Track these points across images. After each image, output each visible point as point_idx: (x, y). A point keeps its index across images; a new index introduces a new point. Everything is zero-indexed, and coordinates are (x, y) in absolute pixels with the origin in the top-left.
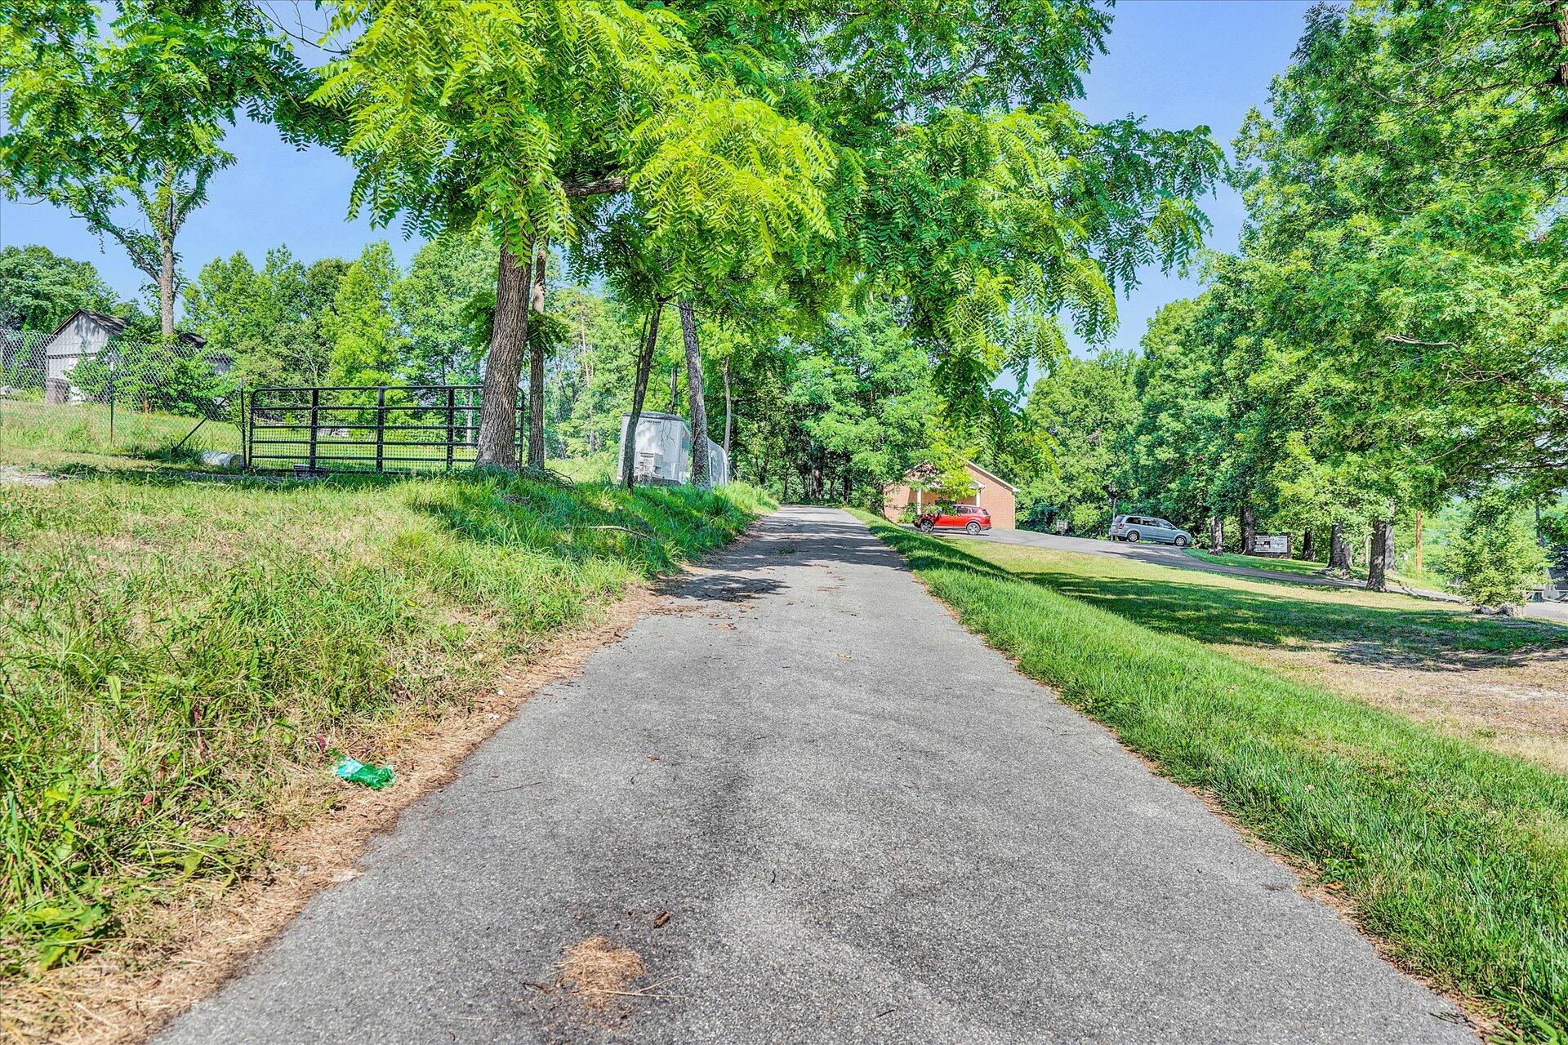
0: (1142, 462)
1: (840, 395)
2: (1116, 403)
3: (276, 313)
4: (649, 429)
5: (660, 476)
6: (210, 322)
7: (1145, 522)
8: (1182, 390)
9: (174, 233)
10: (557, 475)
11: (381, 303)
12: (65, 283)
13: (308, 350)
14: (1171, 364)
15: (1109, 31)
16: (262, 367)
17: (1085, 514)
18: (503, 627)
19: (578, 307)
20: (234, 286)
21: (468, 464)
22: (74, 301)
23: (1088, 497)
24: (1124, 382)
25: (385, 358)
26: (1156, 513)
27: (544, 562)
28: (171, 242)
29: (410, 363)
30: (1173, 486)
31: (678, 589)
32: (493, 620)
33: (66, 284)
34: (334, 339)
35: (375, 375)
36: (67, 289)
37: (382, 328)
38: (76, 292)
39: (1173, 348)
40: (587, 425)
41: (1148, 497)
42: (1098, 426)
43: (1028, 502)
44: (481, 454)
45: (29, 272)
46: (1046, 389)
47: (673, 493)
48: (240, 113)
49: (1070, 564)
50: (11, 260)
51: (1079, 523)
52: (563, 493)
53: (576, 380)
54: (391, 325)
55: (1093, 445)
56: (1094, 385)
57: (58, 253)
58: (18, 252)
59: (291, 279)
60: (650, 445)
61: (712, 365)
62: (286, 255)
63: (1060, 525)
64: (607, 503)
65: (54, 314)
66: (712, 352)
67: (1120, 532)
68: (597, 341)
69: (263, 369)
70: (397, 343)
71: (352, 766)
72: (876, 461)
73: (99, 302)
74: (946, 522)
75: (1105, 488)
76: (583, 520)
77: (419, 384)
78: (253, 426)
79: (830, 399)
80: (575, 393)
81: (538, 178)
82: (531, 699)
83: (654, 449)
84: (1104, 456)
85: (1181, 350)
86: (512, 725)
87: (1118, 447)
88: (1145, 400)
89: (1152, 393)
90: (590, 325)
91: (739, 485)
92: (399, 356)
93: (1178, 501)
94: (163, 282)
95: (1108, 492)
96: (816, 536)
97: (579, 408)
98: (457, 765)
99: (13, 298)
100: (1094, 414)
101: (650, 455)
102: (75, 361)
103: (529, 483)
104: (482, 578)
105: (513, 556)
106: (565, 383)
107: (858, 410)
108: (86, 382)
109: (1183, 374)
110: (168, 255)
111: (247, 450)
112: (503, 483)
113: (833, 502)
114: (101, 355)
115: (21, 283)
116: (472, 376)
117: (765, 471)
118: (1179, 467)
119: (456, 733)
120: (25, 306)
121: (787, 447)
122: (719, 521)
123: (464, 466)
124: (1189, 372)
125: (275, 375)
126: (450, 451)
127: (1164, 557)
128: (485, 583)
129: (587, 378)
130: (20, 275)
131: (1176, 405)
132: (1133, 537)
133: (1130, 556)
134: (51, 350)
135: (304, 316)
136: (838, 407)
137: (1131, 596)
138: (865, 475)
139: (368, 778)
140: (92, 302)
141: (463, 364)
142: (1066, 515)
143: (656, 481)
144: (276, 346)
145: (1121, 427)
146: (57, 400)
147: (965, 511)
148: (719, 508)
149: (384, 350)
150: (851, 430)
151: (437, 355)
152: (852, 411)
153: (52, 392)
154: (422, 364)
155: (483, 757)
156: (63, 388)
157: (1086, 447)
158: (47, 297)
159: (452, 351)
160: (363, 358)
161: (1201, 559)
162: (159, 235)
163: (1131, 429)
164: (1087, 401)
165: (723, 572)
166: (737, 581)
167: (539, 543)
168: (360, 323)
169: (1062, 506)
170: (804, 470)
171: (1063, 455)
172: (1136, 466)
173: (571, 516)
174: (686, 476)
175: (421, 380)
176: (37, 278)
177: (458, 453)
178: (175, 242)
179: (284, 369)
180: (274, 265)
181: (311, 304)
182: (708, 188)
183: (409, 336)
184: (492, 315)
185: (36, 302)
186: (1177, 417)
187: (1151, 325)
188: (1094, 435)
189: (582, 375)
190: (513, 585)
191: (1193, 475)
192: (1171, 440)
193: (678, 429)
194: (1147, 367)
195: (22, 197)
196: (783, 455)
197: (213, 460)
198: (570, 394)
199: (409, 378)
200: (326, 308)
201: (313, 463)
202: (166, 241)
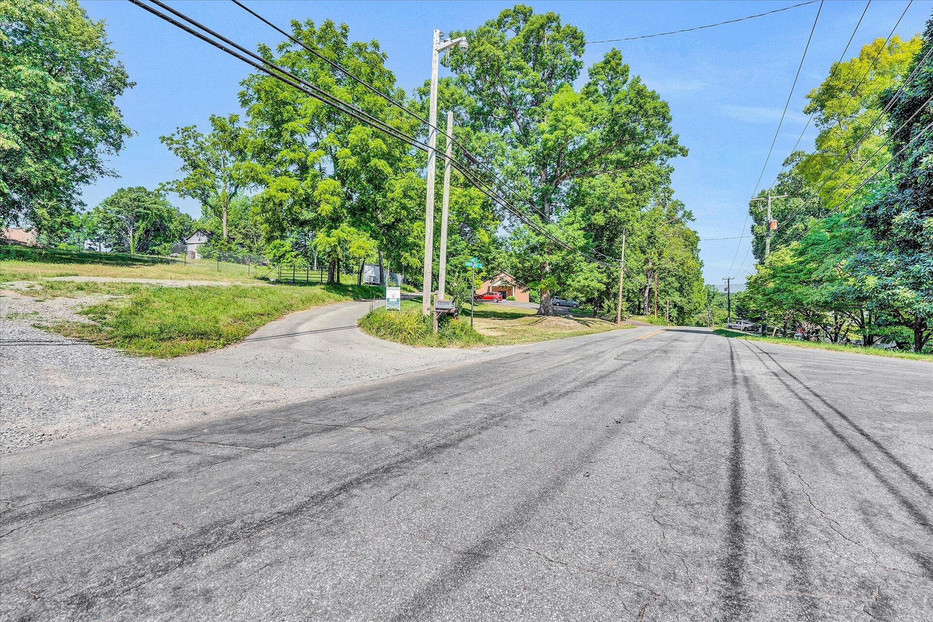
4: (372, 269)
5: (375, 282)
52: (342, 287)
60: (372, 273)
74: (486, 298)
101: (372, 277)
102: (196, 245)
103: (337, 286)
108: (201, 252)
111: (279, 278)
112: (332, 285)
114: (206, 244)
134: (188, 242)
143: (373, 284)
146: (192, 258)
147: (493, 294)
153: (190, 255)
156: (193, 254)
197: (272, 280)
201: (294, 281)
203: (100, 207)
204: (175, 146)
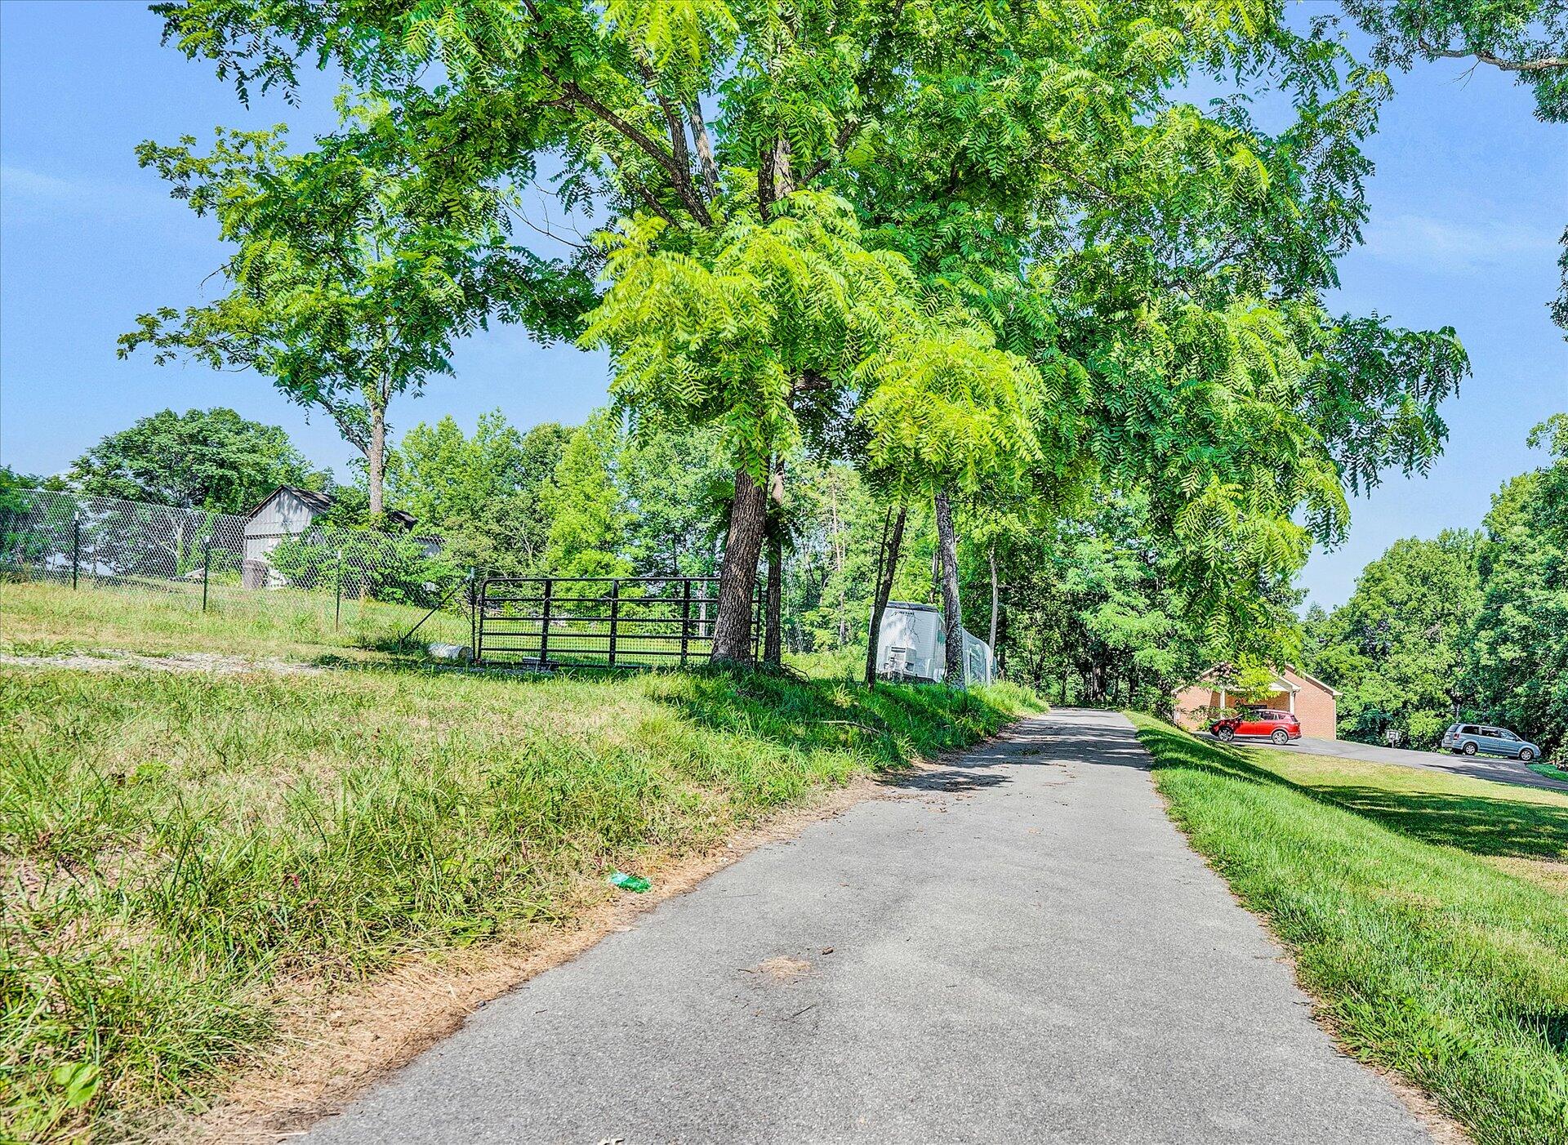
0: (1483, 662)
1: (1122, 584)
2: (1459, 593)
3: (488, 484)
4: (901, 620)
5: (912, 673)
6: (413, 495)
7: (1484, 733)
8: (1529, 578)
9: (386, 402)
10: (792, 670)
11: (606, 473)
12: (253, 450)
13: (522, 526)
14: (1516, 548)
15: (1367, 221)
16: (471, 546)
17: (1422, 723)
18: (733, 801)
19: (829, 479)
20: (441, 454)
21: (702, 659)
22: (262, 470)
23: (1427, 702)
24: (1469, 567)
25: (609, 537)
26: (1502, 722)
27: (772, 751)
28: (382, 412)
29: (637, 542)
30: (1519, 690)
31: (903, 782)
32: (725, 795)
33: (254, 452)
34: (551, 514)
35: (597, 555)
36: (256, 457)
37: (607, 502)
38: (265, 460)
39: (1518, 529)
40: (836, 614)
41: (1494, 704)
42: (1438, 618)
43: (1356, 709)
44: (716, 648)
45: (215, 438)
46: (1378, 575)
47: (919, 692)
48: (493, 318)
49: (1382, 778)
50: (194, 424)
51: (1416, 734)
52: (798, 689)
53: (825, 561)
54: (616, 499)
55: (1433, 641)
56: (1433, 570)
57: (246, 416)
58: (202, 415)
59: (504, 447)
60: (901, 637)
61: (977, 549)
62: (499, 419)
63: (1392, 735)
64: (842, 699)
65: (241, 484)
66: (977, 535)
67: (1454, 744)
68: (851, 518)
69: (471, 548)
70: (624, 520)
71: (621, 878)
72: (1163, 660)
73: (290, 472)
74: (1248, 730)
75: (1448, 692)
76: (815, 715)
77: (648, 567)
78: (483, 618)
79: (1110, 587)
80: (824, 577)
81: (774, 414)
82: (755, 851)
83: (907, 643)
84: (1444, 654)
85: (1528, 531)
86: (738, 865)
87: (1458, 645)
88: (1487, 589)
89: (1496, 581)
90: (842, 500)
92: (626, 535)
93: (1526, 708)
94: (373, 456)
95: (1451, 697)
96: (1073, 739)
97: (828, 595)
98: (695, 885)
99: (195, 467)
100: (1434, 601)
101: (902, 650)
102: (274, 542)
103: (764, 679)
104: (716, 760)
105: (745, 743)
106: (812, 566)
107: (1141, 602)
108: (288, 565)
109: (1530, 559)
110: (379, 426)
111: (477, 642)
112: (738, 677)
113: (1116, 704)
114: (304, 535)
115: (205, 449)
116: (707, 556)
117: (1041, 669)
118: (1524, 669)
119: (695, 867)
120: (208, 477)
121: (1066, 643)
122: (967, 721)
123: (699, 661)
124: (1538, 557)
125: (485, 555)
126: (685, 645)
127: (1501, 772)
128: (719, 764)
129: (838, 560)
130: (205, 442)
131: (1522, 596)
132: (1470, 750)
133: (1457, 771)
134: (249, 530)
135: (518, 488)
136: (1119, 596)
137: (1429, 811)
138: (1152, 676)
139: (633, 885)
140: (283, 472)
141: (698, 544)
142: (1400, 724)
143: (907, 678)
144: (487, 522)
145: (1461, 621)
146: (255, 585)
147: (1270, 717)
148: (968, 706)
149: (608, 528)
150: (1133, 623)
151: (668, 533)
152: (1134, 602)
153: (249, 575)
154: (652, 543)
155: (716, 881)
156: (261, 573)
157: (1423, 644)
158: (234, 466)
159: (684, 529)
160: (584, 536)
161: (1545, 775)
162: (370, 404)
163: (1471, 624)
164: (1424, 590)
165: (955, 769)
166: (966, 777)
167: (769, 732)
168: (582, 497)
169: (1396, 713)
170: (1084, 668)
171: (1397, 653)
172: (1477, 668)
173: (804, 710)
174: (939, 674)
175: (649, 563)
176: (222, 445)
177: (692, 646)
178: (387, 411)
179: (495, 548)
180: (487, 431)
181: (527, 475)
182: (922, 422)
183: (637, 511)
184: (731, 506)
185: (220, 472)
186: (1522, 609)
187: (1495, 502)
188: (1434, 629)
189: (833, 557)
190: (743, 767)
191: (1543, 678)
192: (1517, 636)
193: (932, 622)
194: (1492, 550)
195: (226, 365)
196: (1060, 651)
197: (441, 652)
198: (818, 576)
199: (636, 559)
200: (546, 481)
201: (543, 656)
202: (378, 410)
203: (93, 460)
204: (195, 182)
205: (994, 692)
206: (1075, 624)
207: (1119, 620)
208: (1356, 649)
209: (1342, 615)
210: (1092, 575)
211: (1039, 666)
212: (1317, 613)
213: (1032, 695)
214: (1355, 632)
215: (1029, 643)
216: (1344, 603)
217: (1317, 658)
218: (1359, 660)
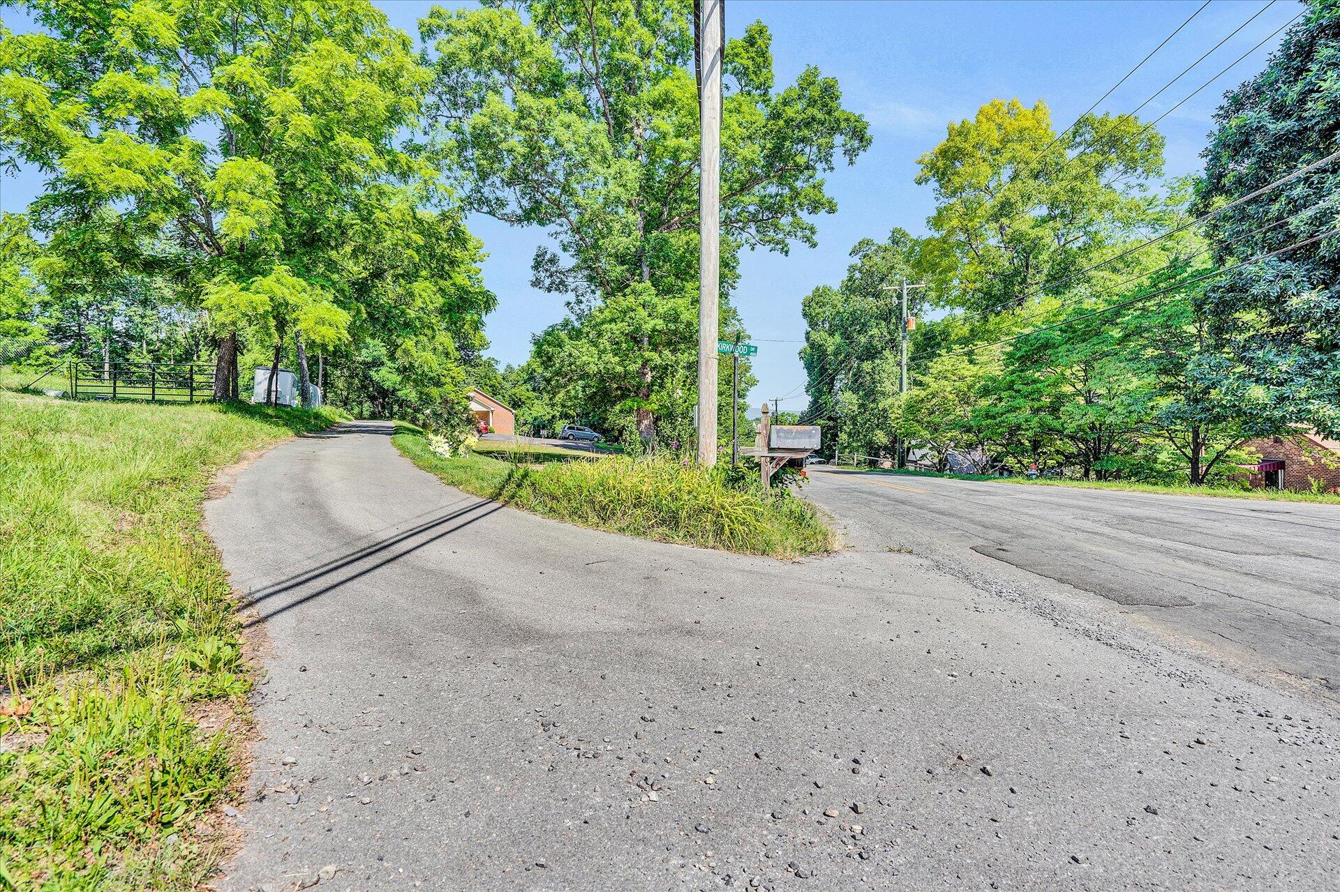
7: (578, 429)
23: (564, 416)
25: (25, 310)
35: (17, 323)
44: (216, 393)
63: (544, 432)
67: (565, 435)
70: (36, 299)
78: (77, 379)
91: (328, 408)
111: (74, 389)
121: (362, 385)
132: (571, 437)
148: (317, 416)
151: (72, 309)
154: (61, 316)
169: (549, 422)
170: (373, 398)
174: (297, 402)
175: (58, 329)
193: (294, 377)
196: (359, 390)
197: (51, 394)
201: (114, 396)
205: (326, 411)
206: (366, 377)
207: (389, 376)
208: (530, 388)
209: (523, 370)
210: (375, 353)
211: (347, 398)
212: (510, 368)
213: (345, 413)
214: (530, 379)
215: (340, 386)
216: (524, 364)
217: (509, 393)
218: (532, 394)
